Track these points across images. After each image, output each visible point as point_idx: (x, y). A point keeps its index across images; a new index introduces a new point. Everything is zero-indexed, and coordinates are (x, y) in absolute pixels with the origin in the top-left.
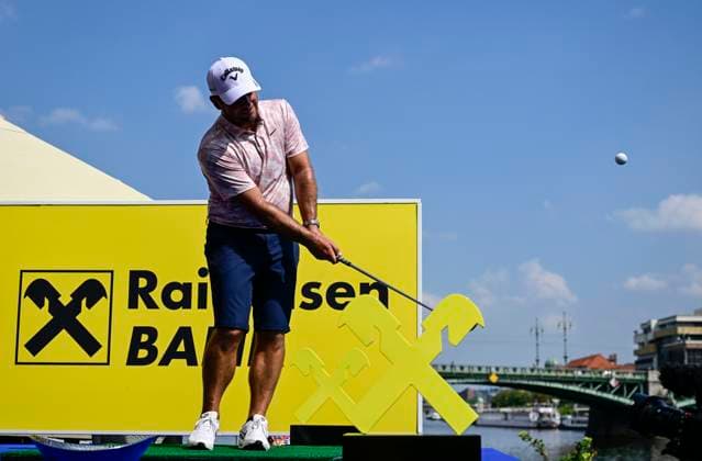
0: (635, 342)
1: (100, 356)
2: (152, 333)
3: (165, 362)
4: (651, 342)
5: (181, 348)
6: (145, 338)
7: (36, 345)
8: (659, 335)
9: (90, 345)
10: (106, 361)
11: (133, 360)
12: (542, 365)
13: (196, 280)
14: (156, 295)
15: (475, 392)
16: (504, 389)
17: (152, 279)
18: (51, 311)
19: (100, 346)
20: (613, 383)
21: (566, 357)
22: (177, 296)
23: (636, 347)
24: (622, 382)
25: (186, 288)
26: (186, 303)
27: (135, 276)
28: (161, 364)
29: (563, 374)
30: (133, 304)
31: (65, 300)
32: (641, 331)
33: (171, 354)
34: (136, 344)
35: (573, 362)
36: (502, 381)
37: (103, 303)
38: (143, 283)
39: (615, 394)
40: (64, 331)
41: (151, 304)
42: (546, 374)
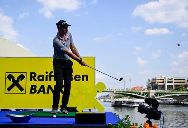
0: (147, 83)
1: (24, 91)
2: (35, 86)
3: (38, 93)
4: (150, 83)
5: (42, 90)
6: (34, 87)
7: (9, 89)
8: (152, 82)
9: (21, 89)
10: (25, 93)
11: (31, 92)
12: (126, 89)
13: (45, 75)
14: (36, 78)
15: (110, 95)
16: (117, 94)
17: (35, 74)
18: (12, 81)
19: (24, 89)
20: (142, 93)
21: (131, 87)
22: (41, 78)
23: (147, 85)
24: (144, 93)
25: (43, 76)
26: (43, 80)
27: (31, 73)
28: (37, 93)
29: (131, 91)
30: (31, 80)
31: (16, 79)
32: (148, 81)
33: (40, 91)
34: (32, 89)
35: (133, 88)
36: (117, 92)
37: (24, 80)
38: (33, 75)
39: (142, 95)
40: (16, 86)
41: (35, 80)
42: (127, 91)
